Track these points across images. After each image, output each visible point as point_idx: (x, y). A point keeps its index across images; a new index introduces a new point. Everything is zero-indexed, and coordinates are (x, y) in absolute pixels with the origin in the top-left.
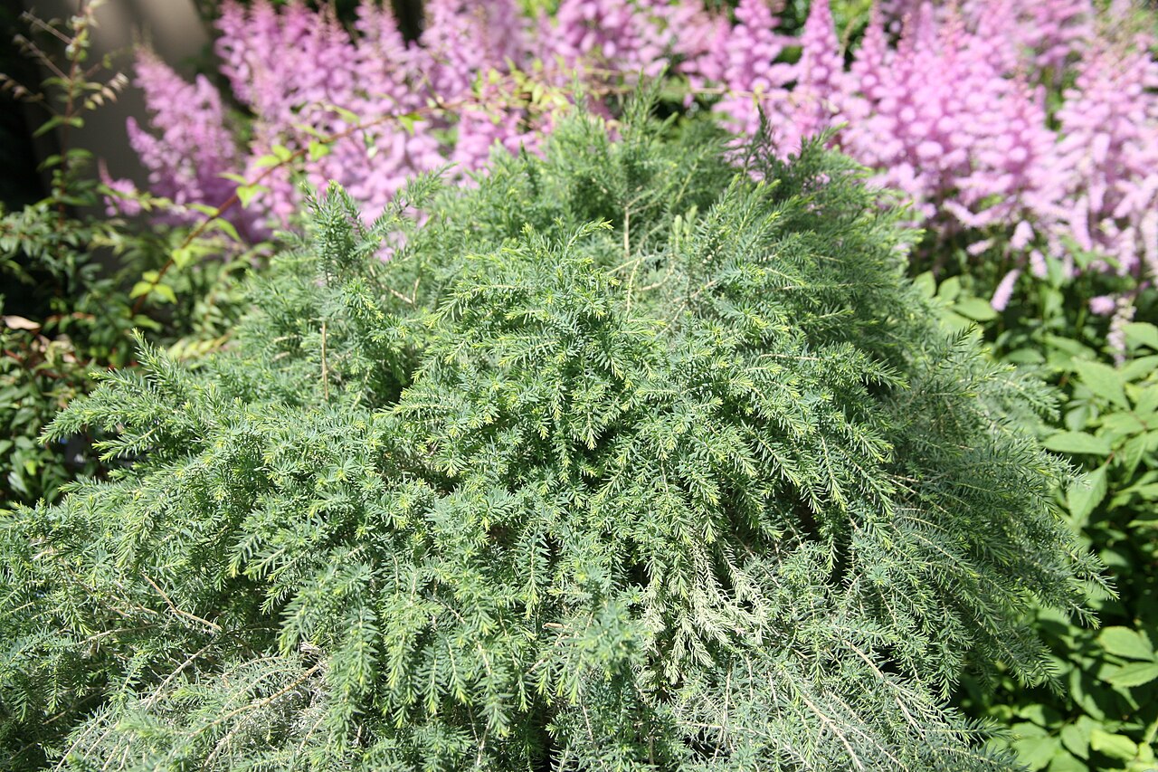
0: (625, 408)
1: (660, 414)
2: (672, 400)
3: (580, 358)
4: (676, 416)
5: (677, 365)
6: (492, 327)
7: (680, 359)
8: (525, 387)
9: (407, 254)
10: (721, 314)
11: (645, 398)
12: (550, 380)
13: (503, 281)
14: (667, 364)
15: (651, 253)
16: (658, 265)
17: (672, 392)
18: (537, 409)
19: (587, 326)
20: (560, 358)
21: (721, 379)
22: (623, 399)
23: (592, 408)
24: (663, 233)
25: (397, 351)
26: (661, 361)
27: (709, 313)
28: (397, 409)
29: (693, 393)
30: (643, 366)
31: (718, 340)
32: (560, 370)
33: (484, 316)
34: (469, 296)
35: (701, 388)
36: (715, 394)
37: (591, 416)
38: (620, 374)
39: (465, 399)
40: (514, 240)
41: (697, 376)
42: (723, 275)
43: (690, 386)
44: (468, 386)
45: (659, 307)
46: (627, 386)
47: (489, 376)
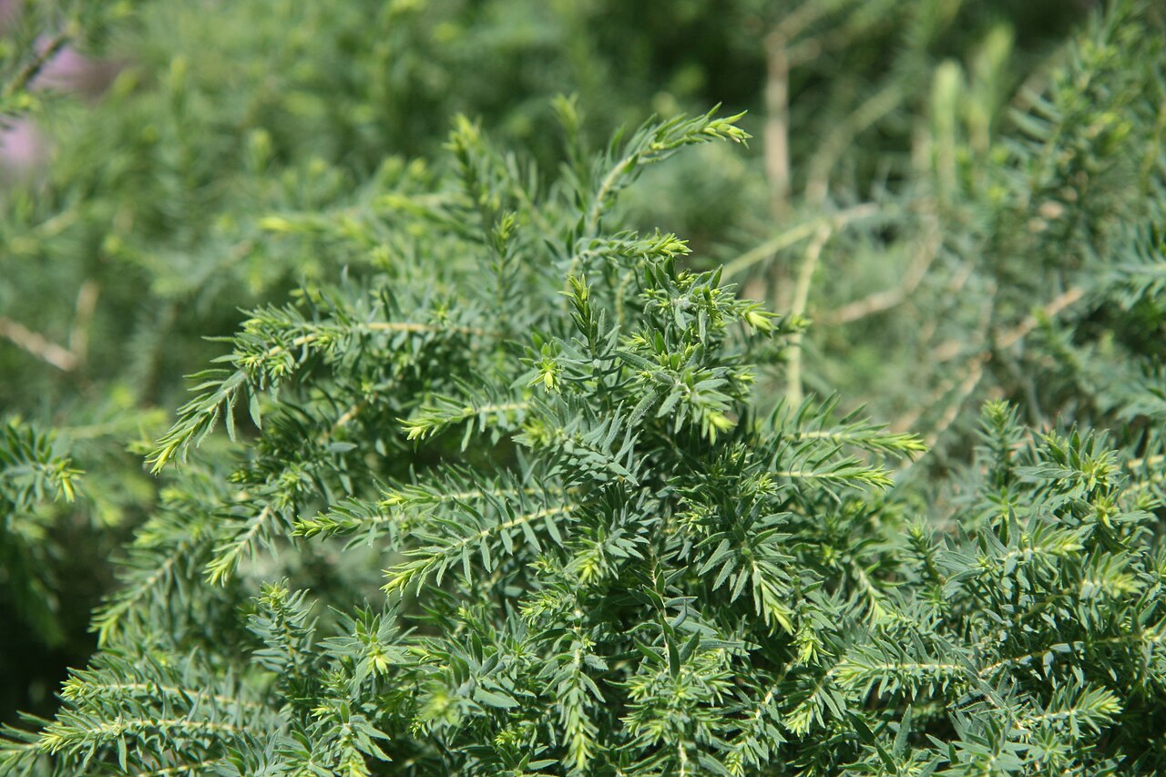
0: (799, 723)
1: (914, 740)
2: (952, 695)
3: (647, 564)
4: (968, 751)
5: (965, 581)
6: (354, 462)
7: (976, 562)
8: (471, 660)
9: (57, 205)
10: (1103, 403)
11: (865, 691)
12: (552, 635)
13: (390, 308)
14: (931, 577)
15: (864, 197)
16: (886, 236)
17: (949, 668)
18: (509, 732)
19: (667, 457)
20: (587, 566)
21: (1112, 628)
22: (792, 696)
23: (692, 727)
24: (898, 124)
25: (31, 532)
26: (910, 566)
27: (1060, 400)
28: (51, 738)
29: (1021, 673)
30: (852, 584)
31: (1100, 504)
32: (582, 600)
33: (328, 424)
34: (283, 364)
35: (1047, 658)
36: (1096, 677)
37: (691, 755)
38: (782, 614)
39: (267, 694)
40: (417, 167)
41: (1034, 619)
42: (1109, 277)
43: (1008, 650)
44: (278, 656)
45: (893, 376)
46: (806, 653)
47: (354, 626)
